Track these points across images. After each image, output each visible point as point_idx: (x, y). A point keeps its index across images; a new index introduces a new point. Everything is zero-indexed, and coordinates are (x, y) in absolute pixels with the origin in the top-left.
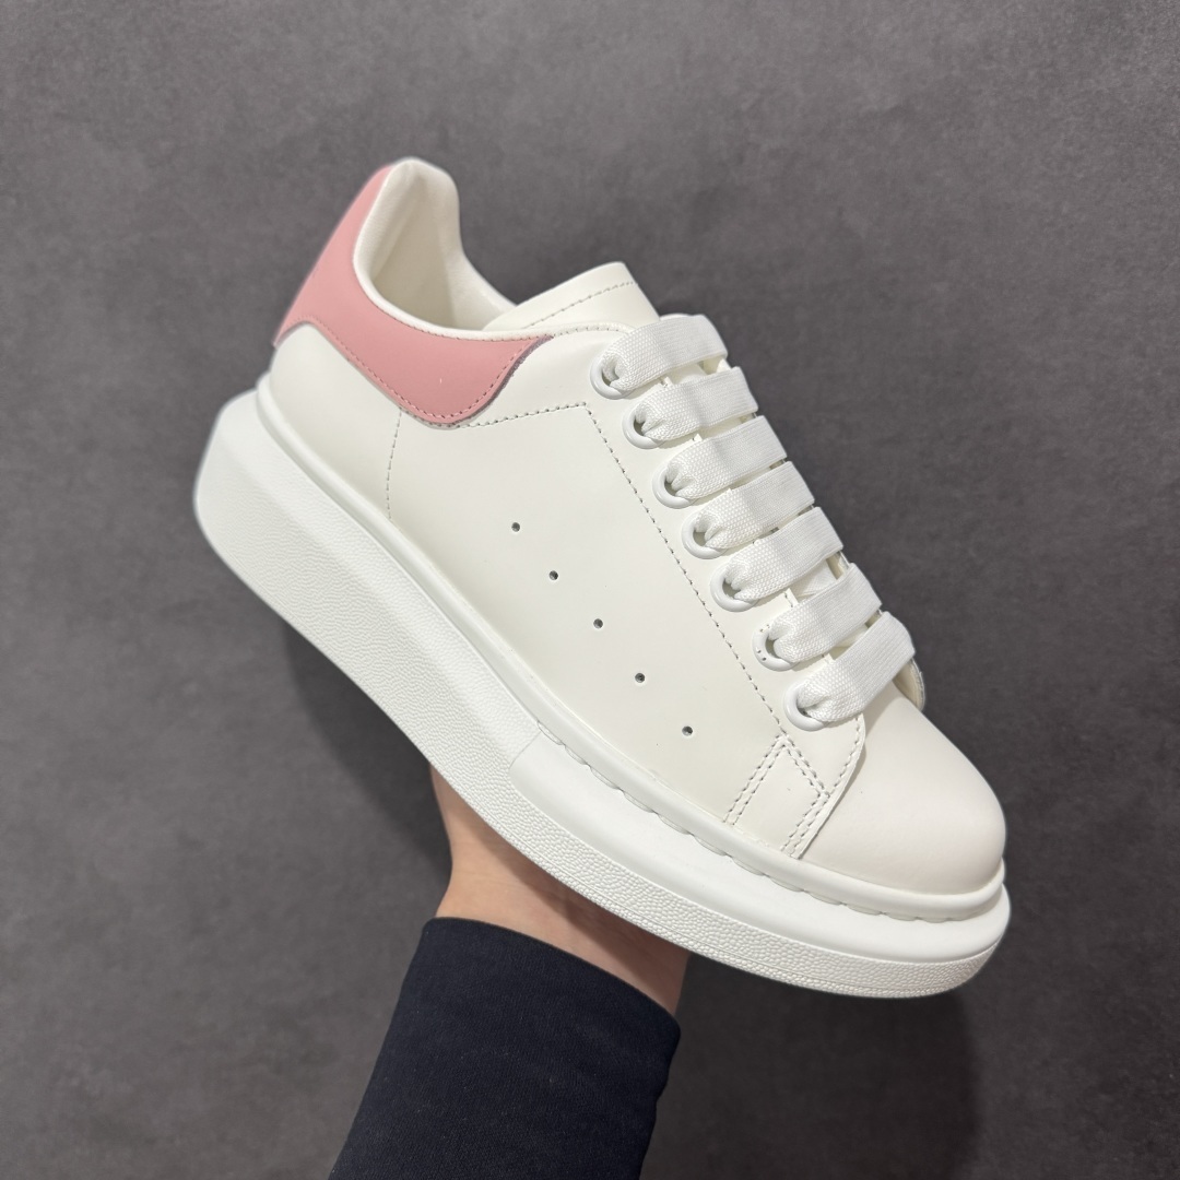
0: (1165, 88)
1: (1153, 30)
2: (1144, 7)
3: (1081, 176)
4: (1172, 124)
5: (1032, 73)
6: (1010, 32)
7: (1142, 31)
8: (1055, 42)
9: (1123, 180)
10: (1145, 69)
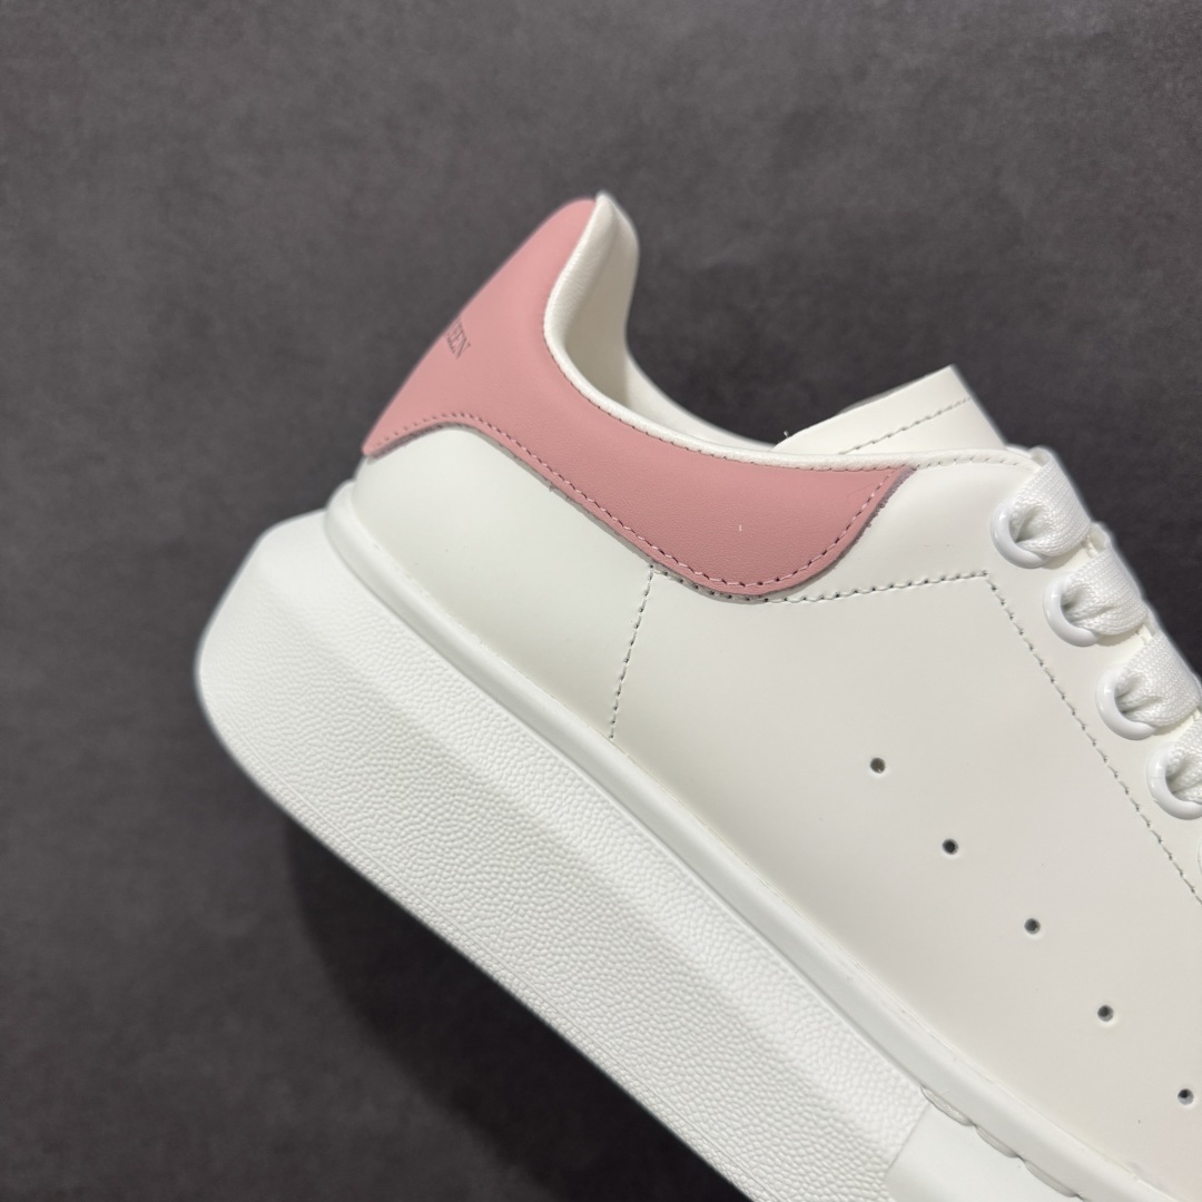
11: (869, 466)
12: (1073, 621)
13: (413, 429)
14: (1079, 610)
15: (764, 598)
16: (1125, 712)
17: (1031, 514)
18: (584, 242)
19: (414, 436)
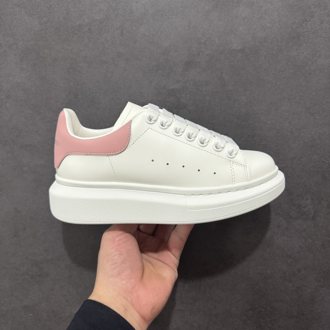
0: (307, 58)
1: (307, 43)
2: (305, 37)
3: (283, 76)
4: (307, 67)
5: (275, 48)
6: (272, 36)
7: (304, 43)
8: (282, 41)
9: (293, 79)
10: (303, 52)
11: (126, 124)
12: (164, 126)
13: (61, 160)
14: (164, 125)
15: (125, 150)
16: (178, 133)
17: (150, 117)
18: (67, 118)
19: (62, 161)
